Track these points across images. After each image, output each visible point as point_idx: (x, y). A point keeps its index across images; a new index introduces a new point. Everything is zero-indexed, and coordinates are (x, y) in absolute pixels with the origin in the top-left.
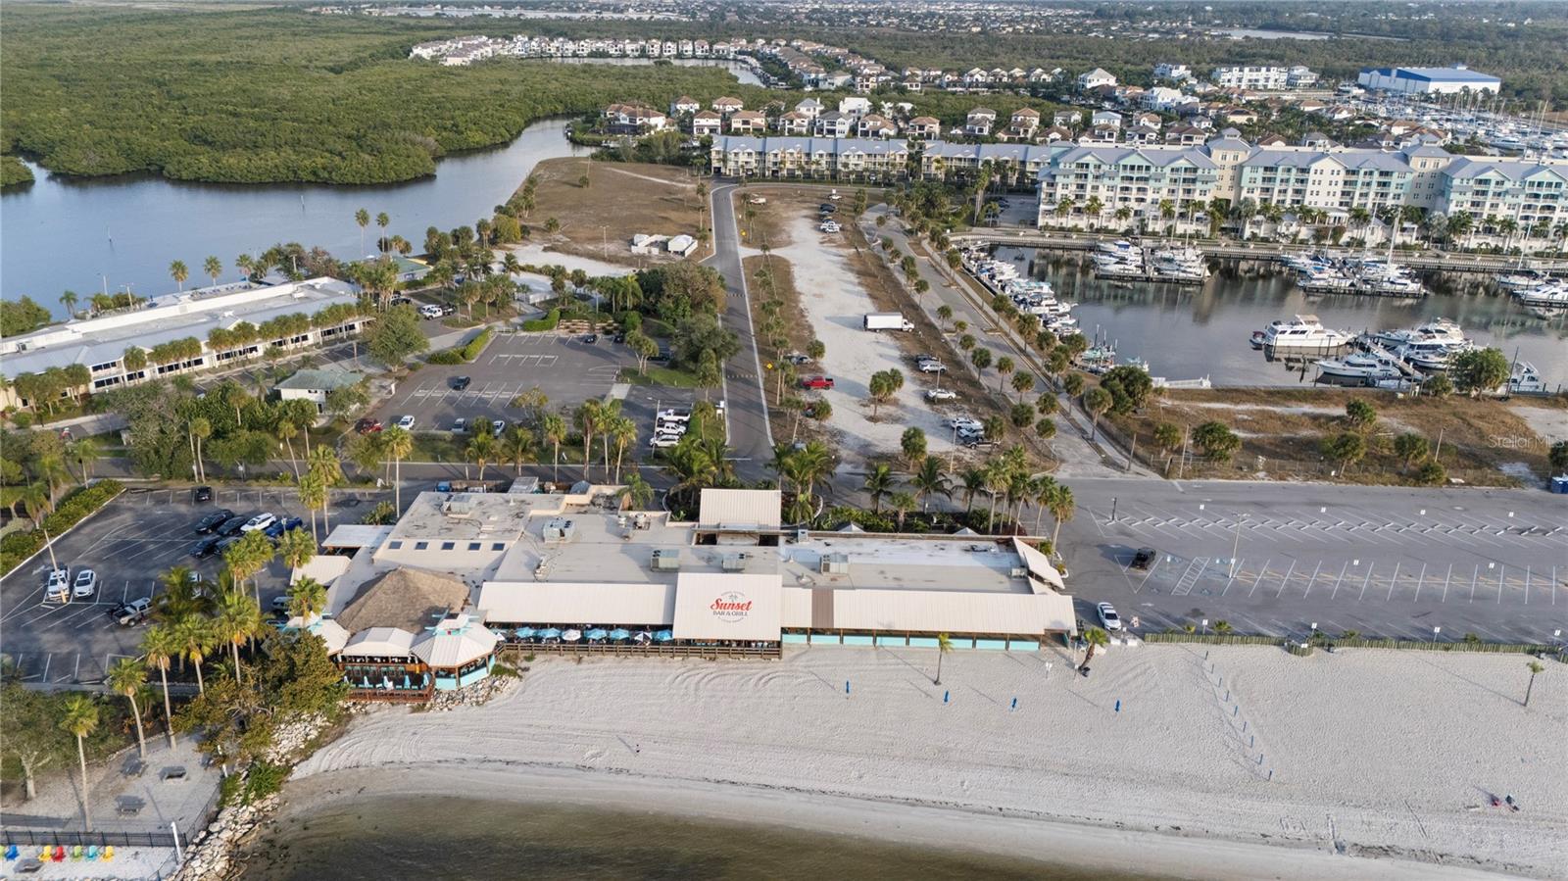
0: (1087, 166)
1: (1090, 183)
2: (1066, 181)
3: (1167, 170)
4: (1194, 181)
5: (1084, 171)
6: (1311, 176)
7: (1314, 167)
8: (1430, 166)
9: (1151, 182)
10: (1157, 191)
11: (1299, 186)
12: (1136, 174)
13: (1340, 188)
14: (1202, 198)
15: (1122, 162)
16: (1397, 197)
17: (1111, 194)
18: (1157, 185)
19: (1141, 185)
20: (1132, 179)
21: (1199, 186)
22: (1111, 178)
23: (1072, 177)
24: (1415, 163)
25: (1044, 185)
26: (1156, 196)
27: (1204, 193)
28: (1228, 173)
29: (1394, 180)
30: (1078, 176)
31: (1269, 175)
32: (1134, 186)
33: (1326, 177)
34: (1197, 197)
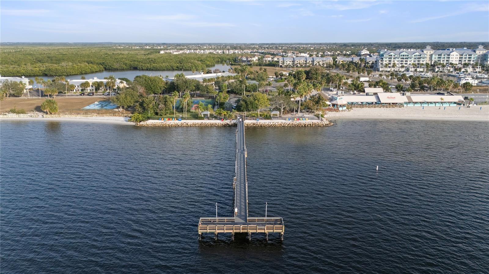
0: (392, 55)
1: (392, 60)
2: (386, 60)
3: (413, 56)
4: (420, 58)
5: (391, 57)
6: (451, 57)
7: (451, 54)
8: (481, 53)
9: (409, 59)
10: (411, 61)
11: (447, 59)
12: (405, 57)
13: (458, 59)
14: (423, 63)
15: (401, 54)
16: (473, 61)
17: (398, 63)
18: (411, 60)
19: (406, 60)
20: (403, 58)
21: (422, 59)
22: (398, 58)
23: (388, 58)
24: (477, 52)
25: (380, 61)
26: (410, 63)
27: (423, 61)
28: (428, 57)
29: (473, 56)
30: (390, 58)
31: (439, 56)
32: (404, 60)
33: (455, 57)
34: (421, 62)
